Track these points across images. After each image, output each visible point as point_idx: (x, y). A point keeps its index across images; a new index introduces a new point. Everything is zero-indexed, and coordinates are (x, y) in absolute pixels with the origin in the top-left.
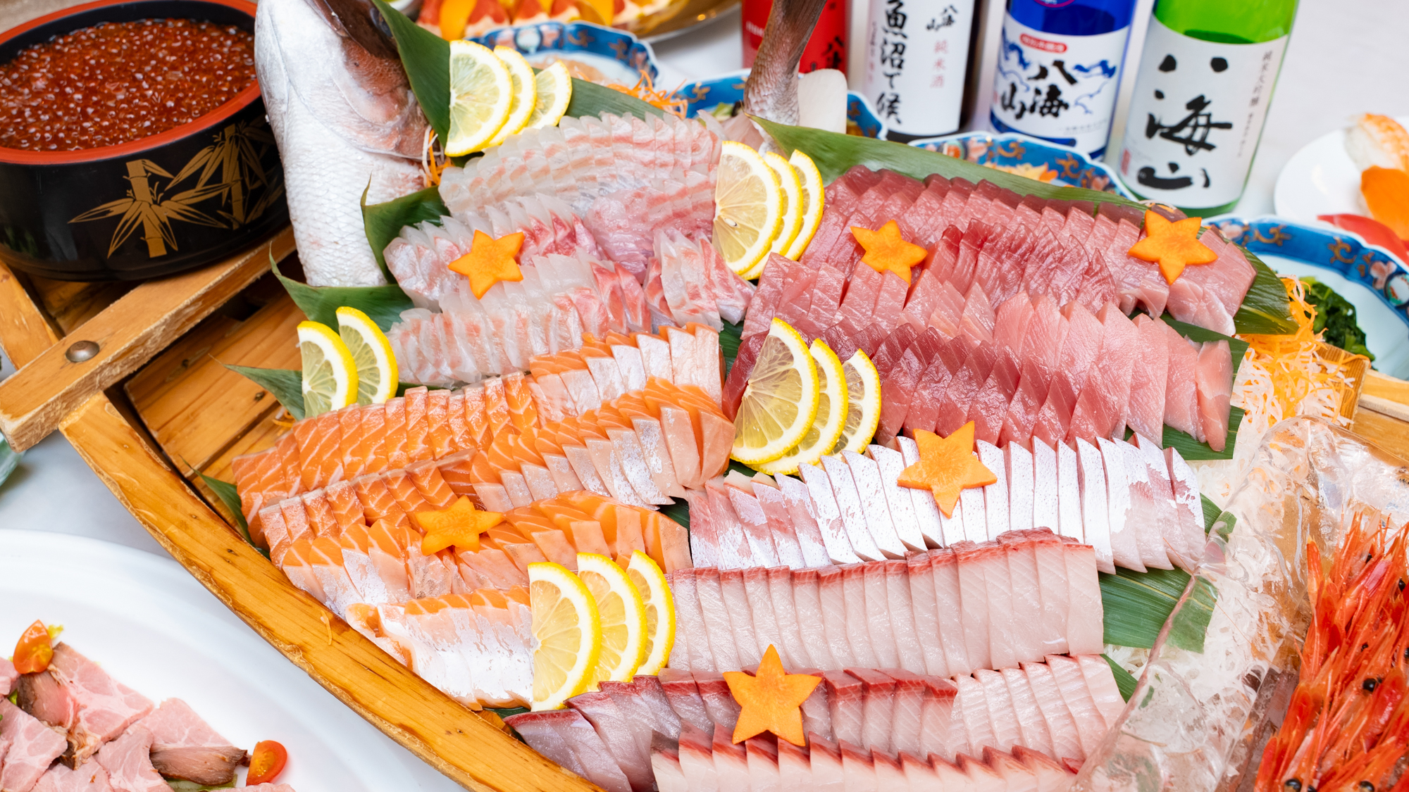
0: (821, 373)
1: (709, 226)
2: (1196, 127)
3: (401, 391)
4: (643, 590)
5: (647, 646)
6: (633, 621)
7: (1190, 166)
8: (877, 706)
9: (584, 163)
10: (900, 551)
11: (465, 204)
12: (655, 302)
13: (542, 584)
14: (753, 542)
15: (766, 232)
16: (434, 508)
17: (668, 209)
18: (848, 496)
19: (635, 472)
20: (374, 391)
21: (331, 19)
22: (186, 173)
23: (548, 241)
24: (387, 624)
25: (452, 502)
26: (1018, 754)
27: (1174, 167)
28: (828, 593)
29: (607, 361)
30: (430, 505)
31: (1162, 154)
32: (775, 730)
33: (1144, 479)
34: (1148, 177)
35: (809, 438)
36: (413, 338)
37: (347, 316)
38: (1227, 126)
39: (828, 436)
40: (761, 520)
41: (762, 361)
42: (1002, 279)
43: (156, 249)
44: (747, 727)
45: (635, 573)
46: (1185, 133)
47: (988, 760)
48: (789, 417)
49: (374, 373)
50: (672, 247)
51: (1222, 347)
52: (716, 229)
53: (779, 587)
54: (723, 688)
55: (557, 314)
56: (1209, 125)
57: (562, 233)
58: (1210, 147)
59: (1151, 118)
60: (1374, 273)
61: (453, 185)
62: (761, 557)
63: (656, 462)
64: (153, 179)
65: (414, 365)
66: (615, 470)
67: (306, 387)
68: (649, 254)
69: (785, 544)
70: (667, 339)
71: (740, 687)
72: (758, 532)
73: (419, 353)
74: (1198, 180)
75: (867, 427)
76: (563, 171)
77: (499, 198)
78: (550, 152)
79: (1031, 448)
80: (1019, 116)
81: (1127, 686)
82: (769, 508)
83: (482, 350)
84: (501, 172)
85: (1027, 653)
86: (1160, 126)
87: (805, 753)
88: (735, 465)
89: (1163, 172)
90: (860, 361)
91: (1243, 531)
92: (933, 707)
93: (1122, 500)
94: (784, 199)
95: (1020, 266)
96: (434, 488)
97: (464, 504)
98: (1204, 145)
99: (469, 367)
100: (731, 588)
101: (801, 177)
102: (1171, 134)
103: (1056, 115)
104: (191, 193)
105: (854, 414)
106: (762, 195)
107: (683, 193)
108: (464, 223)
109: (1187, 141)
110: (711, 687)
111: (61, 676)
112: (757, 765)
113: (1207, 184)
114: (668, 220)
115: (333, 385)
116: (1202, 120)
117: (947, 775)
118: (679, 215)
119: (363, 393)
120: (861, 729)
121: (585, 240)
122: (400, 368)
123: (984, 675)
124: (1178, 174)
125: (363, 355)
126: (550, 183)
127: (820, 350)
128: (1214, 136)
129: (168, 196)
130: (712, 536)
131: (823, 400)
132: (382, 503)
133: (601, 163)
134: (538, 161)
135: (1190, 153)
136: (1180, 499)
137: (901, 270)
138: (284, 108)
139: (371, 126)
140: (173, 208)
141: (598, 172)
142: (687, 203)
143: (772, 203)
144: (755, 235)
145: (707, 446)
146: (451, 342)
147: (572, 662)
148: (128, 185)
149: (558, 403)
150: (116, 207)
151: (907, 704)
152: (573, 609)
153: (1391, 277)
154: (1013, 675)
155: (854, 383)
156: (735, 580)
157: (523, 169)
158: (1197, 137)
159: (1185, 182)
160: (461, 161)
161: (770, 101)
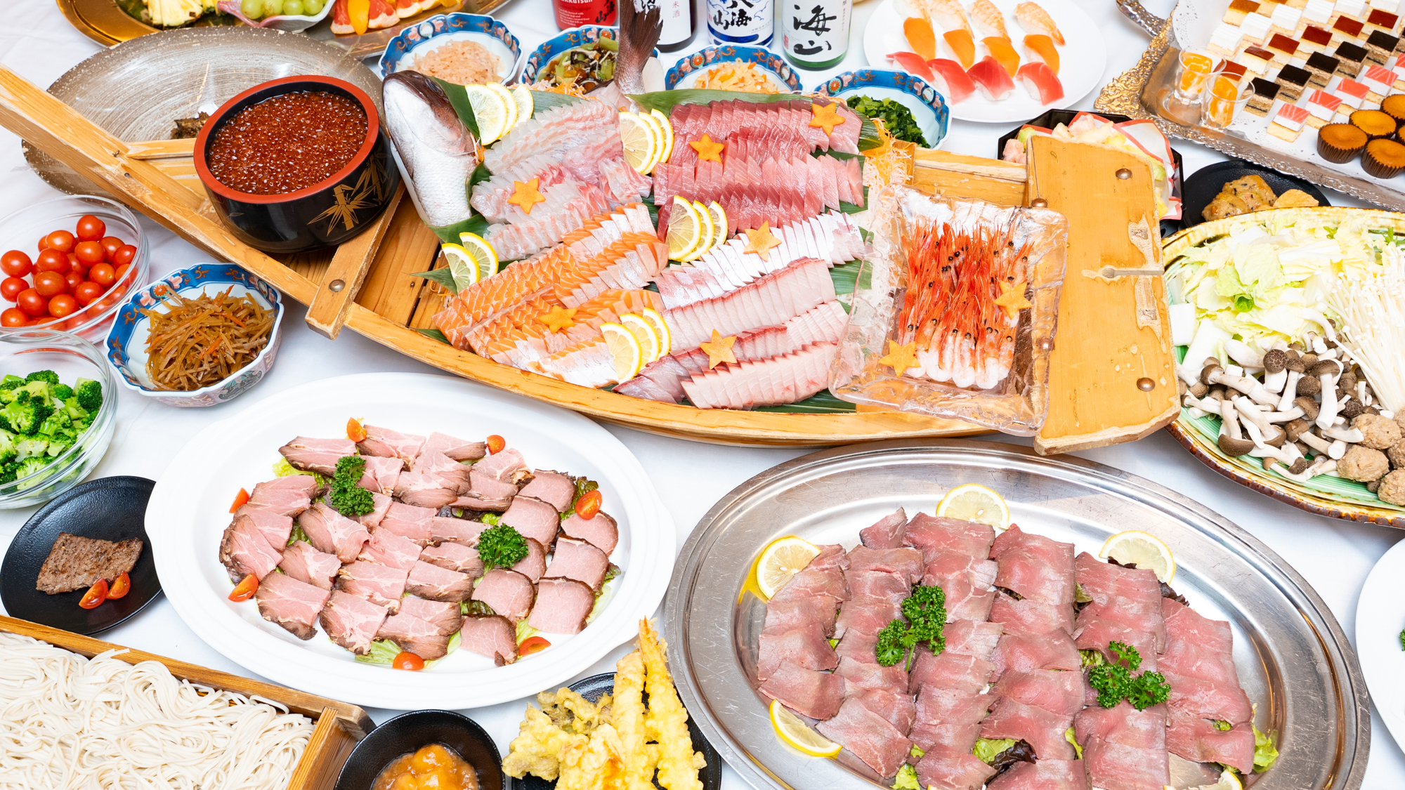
0: (700, 215)
1: (621, 154)
2: (818, 21)
3: (502, 266)
4: (652, 323)
5: (660, 345)
6: (652, 336)
7: (820, 41)
8: (759, 341)
9: (555, 135)
10: (751, 280)
11: (501, 168)
12: (610, 197)
13: (608, 332)
14: (688, 291)
15: (650, 151)
16: (545, 314)
17: (602, 151)
18: (724, 264)
19: (631, 275)
20: (488, 269)
21: (420, 96)
22: (358, 186)
23: (549, 179)
24: (545, 367)
25: (551, 308)
26: (814, 344)
27: (812, 43)
28: (728, 304)
29: (600, 229)
30: (541, 313)
31: (804, 37)
32: (724, 360)
33: (837, 228)
34: (799, 49)
35: (700, 243)
36: (500, 240)
37: (465, 237)
38: (834, 18)
39: (708, 240)
40: (690, 282)
41: (673, 215)
42: (759, 151)
43: (349, 225)
44: (714, 362)
45: (647, 317)
46: (814, 25)
47: (804, 348)
48: (690, 236)
49: (487, 260)
50: (609, 168)
51: (855, 161)
52: (625, 154)
53: (708, 307)
54: (700, 351)
55: (567, 212)
56: (825, 19)
57: (555, 173)
58: (828, 30)
59: (795, 19)
60: (916, 88)
61: (492, 160)
62: (694, 297)
63: (639, 269)
64: (345, 193)
65: (504, 252)
66: (622, 276)
67: (454, 275)
68: (598, 173)
69: (703, 289)
70: (624, 213)
71: (706, 348)
72: (690, 287)
73: (505, 246)
74: (825, 47)
75: (724, 233)
76: (546, 142)
77: (516, 161)
78: (537, 135)
79: (792, 226)
80: (726, 28)
81: (848, 309)
82: (693, 276)
83: (537, 238)
84: (515, 150)
85: (809, 306)
86: (801, 23)
87: (738, 364)
88: (671, 261)
89: (807, 46)
90: (714, 205)
91: (878, 239)
92: (780, 336)
93: (831, 238)
94: (655, 134)
95: (766, 142)
96: (542, 305)
97: (557, 309)
98: (824, 29)
99: (533, 247)
100: (688, 313)
101: (659, 122)
102: (807, 26)
103: (746, 24)
104: (362, 194)
105: (717, 228)
106: (644, 134)
107: (607, 142)
108: (502, 177)
109: (816, 29)
110: (694, 351)
111: (375, 438)
112: (722, 374)
113: (830, 48)
114: (603, 155)
115: (468, 271)
116: (821, 18)
117: (791, 358)
118: (607, 152)
119: (482, 272)
120: (755, 351)
121: (568, 174)
122: (498, 255)
123: (795, 319)
124: (814, 46)
125: (478, 253)
126: (540, 149)
127: (697, 205)
128: (828, 24)
129: (352, 200)
130: (671, 294)
131: (703, 226)
132: (521, 318)
133: (562, 133)
134: (533, 140)
135: (818, 34)
136: (852, 232)
137: (716, 157)
138: (412, 146)
139: (453, 143)
140: (354, 204)
141: (561, 138)
142: (609, 146)
143: (650, 137)
144: (644, 154)
145: (659, 257)
146: (521, 237)
147: (632, 359)
148: (335, 199)
149: (582, 253)
150: (330, 211)
151: (770, 337)
152: (625, 338)
153: (923, 89)
154: (806, 316)
155: (714, 215)
156: (689, 309)
157: (526, 145)
158: (820, 26)
159: (819, 49)
160: (489, 147)
161: (632, 85)
